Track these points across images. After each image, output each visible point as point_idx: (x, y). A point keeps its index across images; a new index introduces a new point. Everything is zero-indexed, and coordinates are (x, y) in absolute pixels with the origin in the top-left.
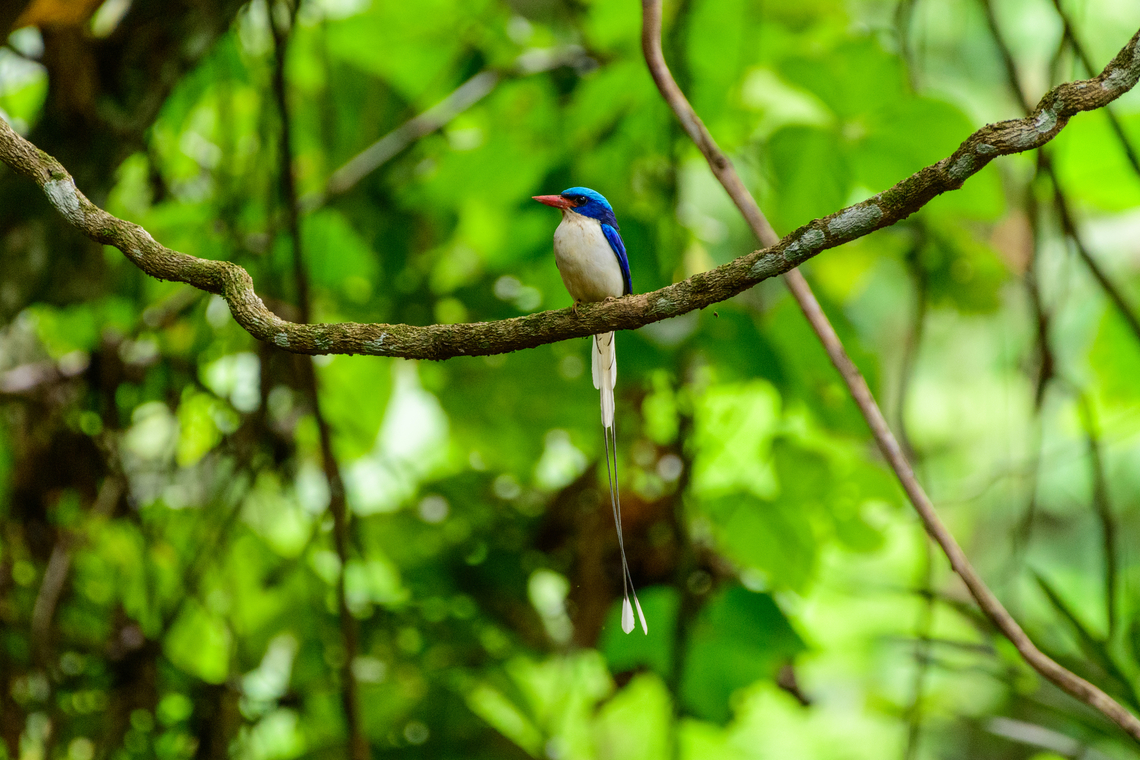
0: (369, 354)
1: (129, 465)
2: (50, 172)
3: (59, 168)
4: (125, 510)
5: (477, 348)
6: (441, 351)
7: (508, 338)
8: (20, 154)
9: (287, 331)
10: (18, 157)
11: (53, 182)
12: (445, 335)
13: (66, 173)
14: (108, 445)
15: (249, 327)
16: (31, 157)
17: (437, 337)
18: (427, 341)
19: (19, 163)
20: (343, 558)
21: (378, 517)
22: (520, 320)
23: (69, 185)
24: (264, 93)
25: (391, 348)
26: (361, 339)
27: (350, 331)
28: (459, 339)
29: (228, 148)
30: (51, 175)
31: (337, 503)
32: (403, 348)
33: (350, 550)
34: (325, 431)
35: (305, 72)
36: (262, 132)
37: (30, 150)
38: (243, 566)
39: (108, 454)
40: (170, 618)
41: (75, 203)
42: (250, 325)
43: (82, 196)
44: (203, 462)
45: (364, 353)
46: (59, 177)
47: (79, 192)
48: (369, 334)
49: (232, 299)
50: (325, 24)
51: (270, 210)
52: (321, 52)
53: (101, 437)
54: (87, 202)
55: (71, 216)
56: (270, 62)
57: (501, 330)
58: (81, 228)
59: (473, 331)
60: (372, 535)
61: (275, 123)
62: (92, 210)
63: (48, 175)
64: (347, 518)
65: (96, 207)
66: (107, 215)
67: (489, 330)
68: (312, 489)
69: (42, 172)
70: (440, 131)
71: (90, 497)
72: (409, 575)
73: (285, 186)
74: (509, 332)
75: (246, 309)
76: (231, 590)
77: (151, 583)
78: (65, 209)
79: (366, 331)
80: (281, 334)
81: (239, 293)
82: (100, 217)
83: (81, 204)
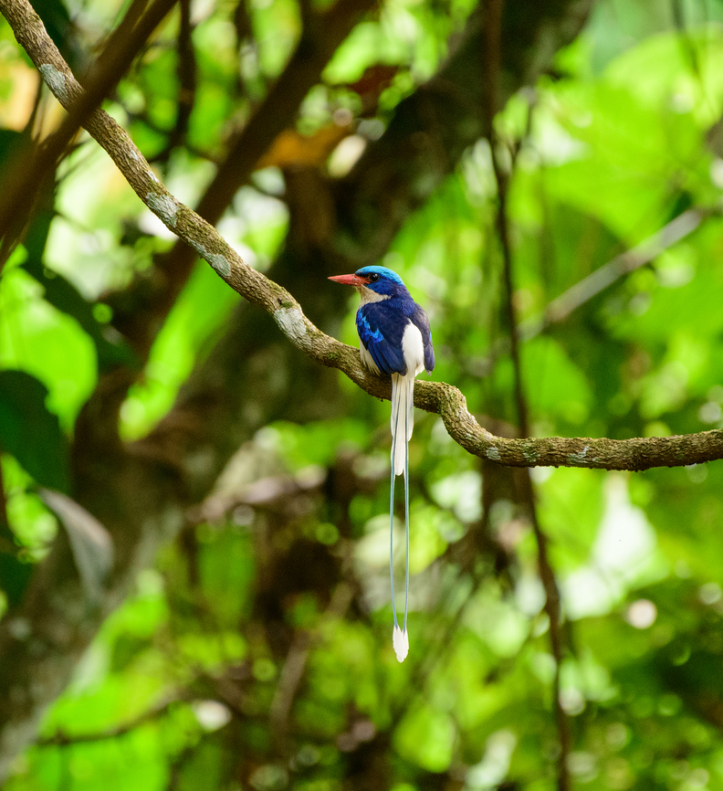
0: (573, 466)
1: (361, 570)
2: (279, 301)
3: (289, 297)
4: (358, 613)
5: (673, 459)
6: (640, 463)
7: (701, 450)
8: (253, 285)
9: (497, 445)
10: (251, 287)
11: (283, 310)
12: (643, 447)
13: (294, 302)
14: (341, 553)
15: (463, 442)
16: (262, 287)
17: (636, 449)
18: (626, 453)
19: (252, 293)
20: (559, 658)
21: (590, 620)
22: (713, 433)
23: (297, 312)
24: (486, 231)
25: (594, 460)
26: (566, 452)
27: (556, 445)
28: (656, 451)
29: (454, 280)
30: (281, 304)
31: (552, 605)
32: (604, 460)
33: (565, 651)
34: (542, 541)
35: (525, 212)
36: (485, 267)
37: (261, 281)
38: (467, 665)
39: (340, 561)
40: (399, 713)
41: (302, 330)
42: (463, 440)
43: (310, 323)
44: (430, 567)
45: (569, 465)
46: (288, 306)
47: (306, 319)
48: (573, 447)
49: (448, 417)
50: (543, 167)
51: (492, 337)
52: (540, 193)
53: (335, 546)
54: (314, 328)
55: (299, 341)
56: (492, 201)
57: (695, 442)
58: (308, 352)
59: (669, 444)
60: (584, 636)
61: (498, 259)
62: (319, 336)
63: (278, 304)
64: (561, 621)
65: (322, 333)
66: (332, 340)
67: (684, 443)
68: (530, 593)
69: (273, 300)
70: (649, 266)
71: (325, 602)
72: (619, 675)
73: (506, 316)
74: (702, 445)
75: (460, 425)
76: (455, 687)
77: (381, 680)
78: (294, 335)
79: (570, 445)
80: (492, 448)
81: (454, 410)
82: (326, 342)
83: (308, 331)
